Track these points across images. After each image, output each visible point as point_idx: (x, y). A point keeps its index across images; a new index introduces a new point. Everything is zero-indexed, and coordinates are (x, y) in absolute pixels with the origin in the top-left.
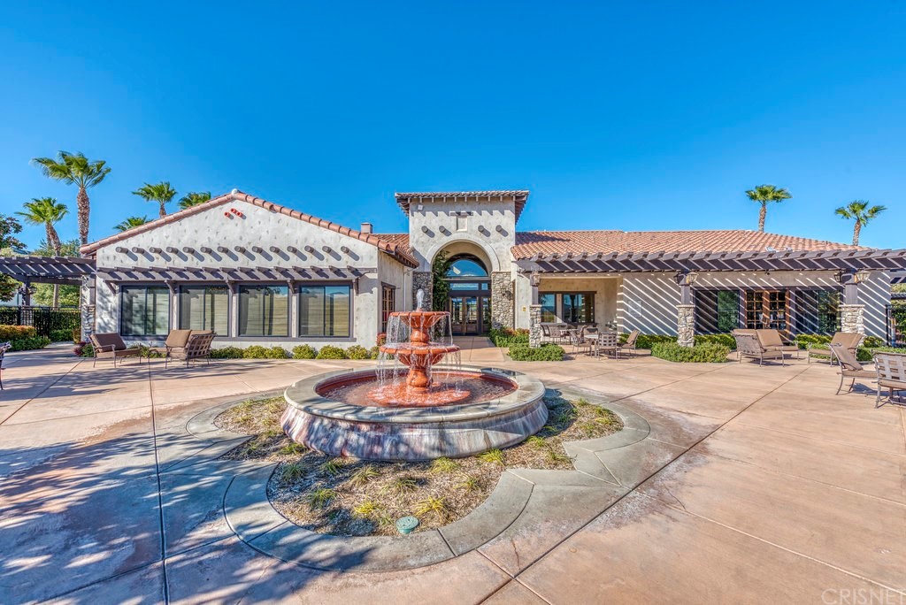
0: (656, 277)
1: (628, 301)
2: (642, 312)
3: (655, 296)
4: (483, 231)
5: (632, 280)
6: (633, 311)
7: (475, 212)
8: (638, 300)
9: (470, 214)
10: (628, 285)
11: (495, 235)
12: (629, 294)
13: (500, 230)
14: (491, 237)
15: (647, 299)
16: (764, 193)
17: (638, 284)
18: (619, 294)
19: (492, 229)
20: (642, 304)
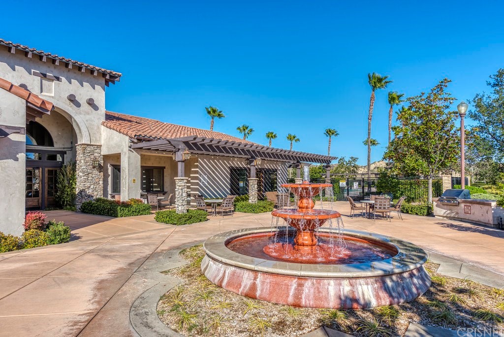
0: (214, 159)
1: (200, 175)
2: (208, 182)
3: (213, 172)
4: (72, 99)
5: (203, 160)
6: (203, 182)
7: (63, 79)
8: (205, 174)
9: (58, 79)
10: (201, 164)
11: (85, 107)
12: (201, 170)
13: (91, 102)
14: (81, 108)
15: (210, 174)
16: (214, 111)
17: (205, 163)
18: (192, 169)
19: (82, 100)
20: (208, 177)
